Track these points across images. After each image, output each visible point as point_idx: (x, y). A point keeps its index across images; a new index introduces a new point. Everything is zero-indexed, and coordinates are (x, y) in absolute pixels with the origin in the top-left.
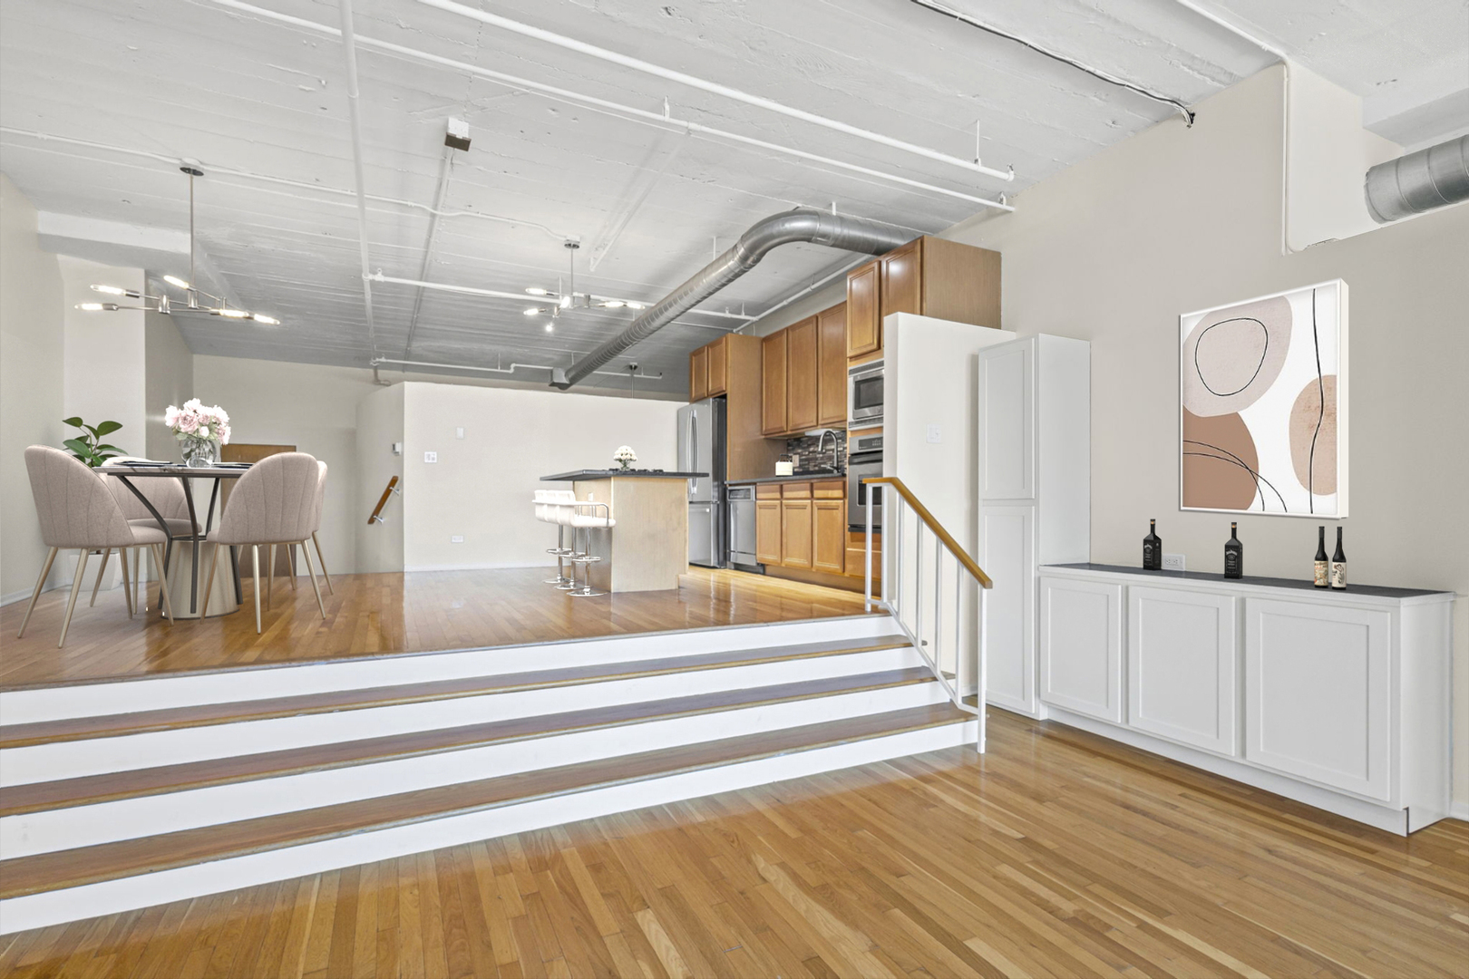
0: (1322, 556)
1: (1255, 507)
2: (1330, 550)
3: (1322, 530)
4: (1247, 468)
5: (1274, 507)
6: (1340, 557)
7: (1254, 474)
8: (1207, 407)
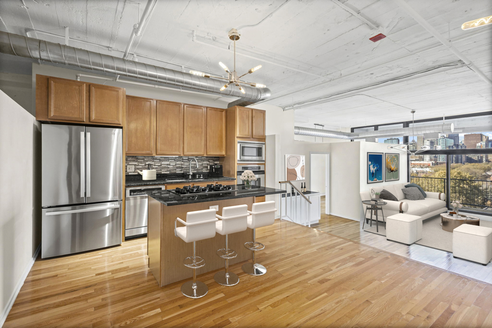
0: (302, 187)
1: (297, 180)
2: (303, 186)
3: (302, 183)
4: (296, 175)
5: (299, 179)
6: (305, 187)
7: (297, 176)
8: (290, 168)
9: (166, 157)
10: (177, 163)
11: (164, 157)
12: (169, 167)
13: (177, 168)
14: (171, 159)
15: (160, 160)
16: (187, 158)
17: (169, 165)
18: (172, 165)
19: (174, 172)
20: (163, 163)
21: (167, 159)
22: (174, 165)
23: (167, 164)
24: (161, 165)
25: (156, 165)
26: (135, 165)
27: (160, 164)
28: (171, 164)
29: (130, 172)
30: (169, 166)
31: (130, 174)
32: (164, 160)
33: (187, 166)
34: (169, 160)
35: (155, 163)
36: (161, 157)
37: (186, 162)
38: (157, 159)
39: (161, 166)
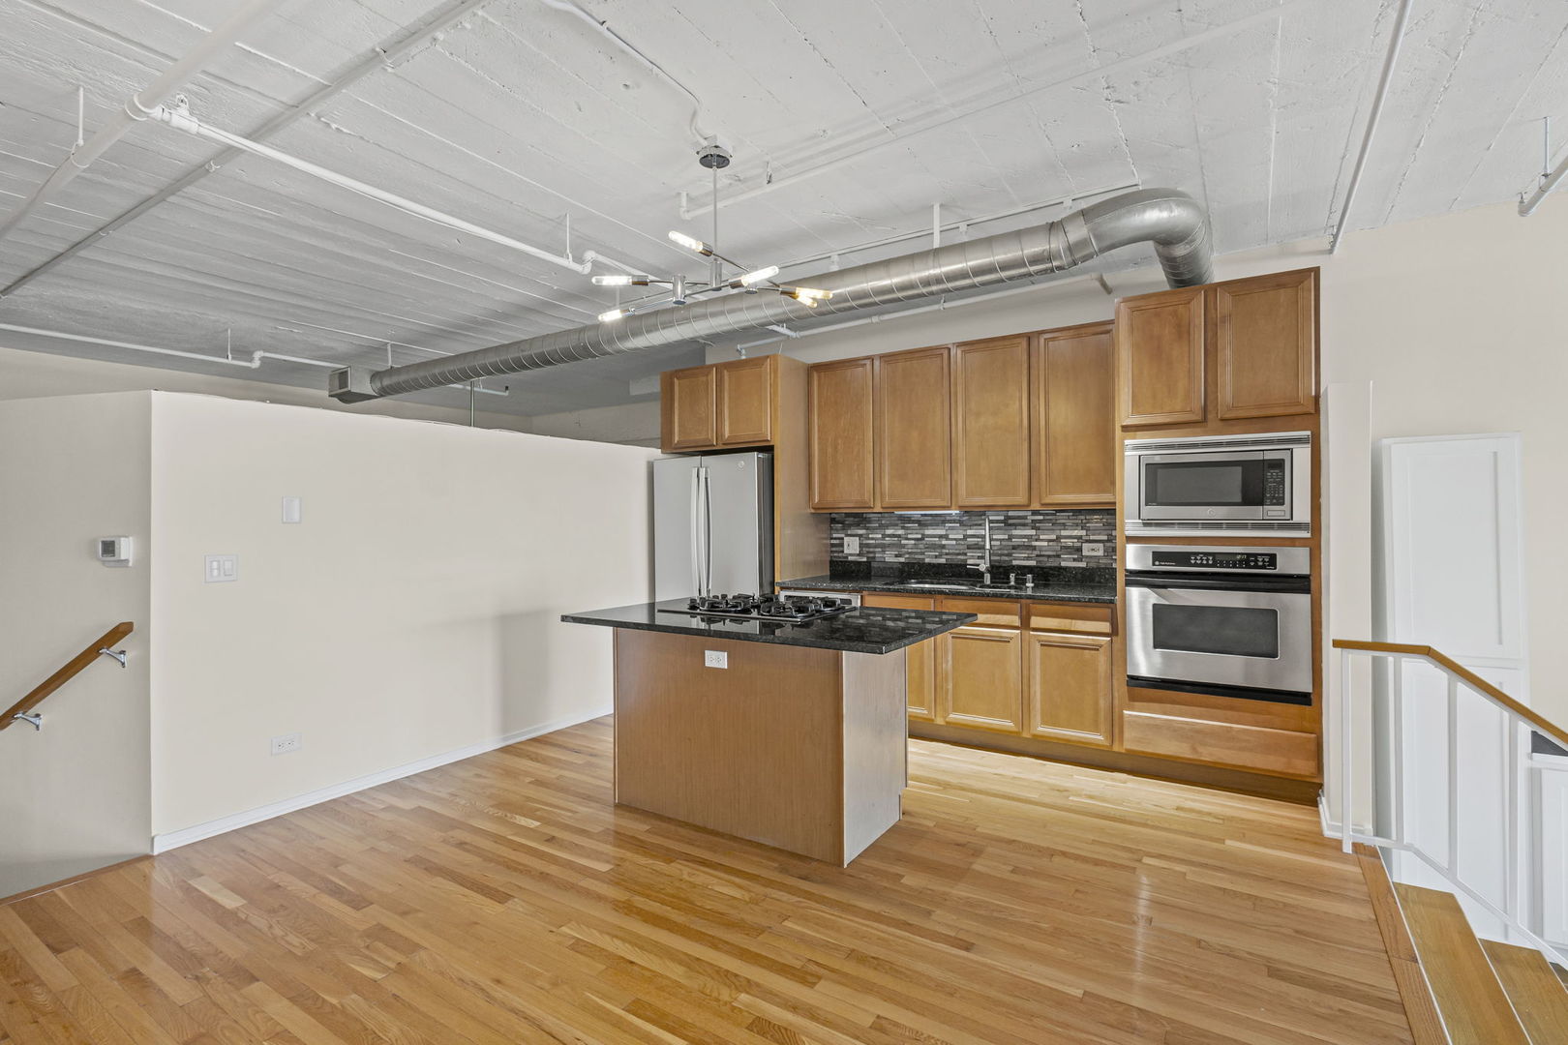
9: (937, 515)
10: (969, 532)
11: (931, 515)
12: (944, 545)
13: (969, 547)
14: (950, 522)
15: (919, 522)
16: (1003, 518)
17: (946, 537)
18: (955, 539)
19: (962, 560)
20: (927, 532)
21: (941, 521)
22: (960, 539)
23: (941, 537)
24: (922, 539)
25: (910, 536)
26: (860, 536)
27: (920, 536)
28: (950, 537)
29: (851, 555)
30: (944, 542)
31: (850, 558)
32: (931, 525)
33: (1004, 543)
34: (944, 522)
35: (909, 532)
36: (922, 515)
37: (999, 528)
38: (914, 522)
39: (924, 542)
